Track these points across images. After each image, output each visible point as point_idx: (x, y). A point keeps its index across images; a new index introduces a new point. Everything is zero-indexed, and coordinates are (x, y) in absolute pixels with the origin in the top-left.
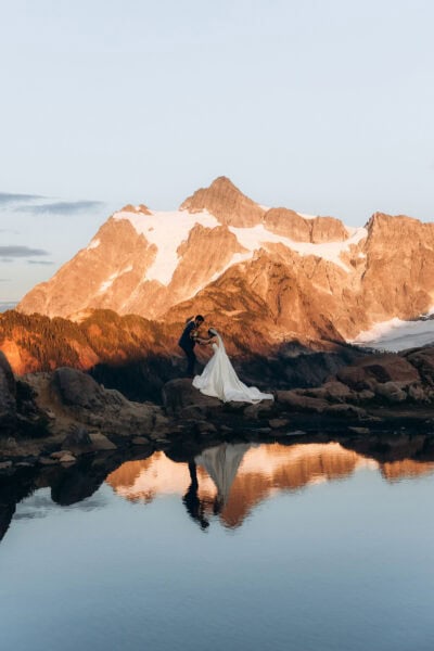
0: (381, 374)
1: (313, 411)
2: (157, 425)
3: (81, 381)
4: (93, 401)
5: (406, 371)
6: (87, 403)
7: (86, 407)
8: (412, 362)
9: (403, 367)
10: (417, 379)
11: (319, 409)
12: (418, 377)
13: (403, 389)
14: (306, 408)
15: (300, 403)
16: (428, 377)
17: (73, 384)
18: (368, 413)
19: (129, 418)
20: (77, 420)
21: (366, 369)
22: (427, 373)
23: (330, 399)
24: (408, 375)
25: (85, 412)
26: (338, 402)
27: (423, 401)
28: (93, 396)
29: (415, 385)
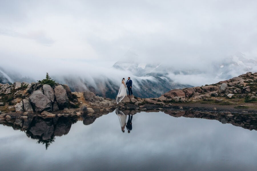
0: (175, 94)
1: (153, 104)
2: (109, 106)
3: (90, 94)
4: (93, 99)
5: (182, 94)
6: (91, 100)
7: (90, 101)
8: (184, 92)
9: (181, 93)
10: (184, 96)
11: (155, 103)
12: (185, 96)
13: (179, 99)
14: (152, 103)
15: (150, 101)
16: (187, 96)
17: (88, 95)
18: (166, 104)
19: (102, 104)
20: (88, 104)
21: (172, 93)
22: (187, 95)
23: (159, 101)
24: (182, 95)
25: (90, 102)
26: (161, 102)
27: (183, 102)
28: (93, 98)
29: (183, 98)
